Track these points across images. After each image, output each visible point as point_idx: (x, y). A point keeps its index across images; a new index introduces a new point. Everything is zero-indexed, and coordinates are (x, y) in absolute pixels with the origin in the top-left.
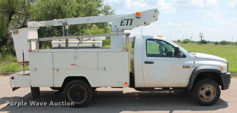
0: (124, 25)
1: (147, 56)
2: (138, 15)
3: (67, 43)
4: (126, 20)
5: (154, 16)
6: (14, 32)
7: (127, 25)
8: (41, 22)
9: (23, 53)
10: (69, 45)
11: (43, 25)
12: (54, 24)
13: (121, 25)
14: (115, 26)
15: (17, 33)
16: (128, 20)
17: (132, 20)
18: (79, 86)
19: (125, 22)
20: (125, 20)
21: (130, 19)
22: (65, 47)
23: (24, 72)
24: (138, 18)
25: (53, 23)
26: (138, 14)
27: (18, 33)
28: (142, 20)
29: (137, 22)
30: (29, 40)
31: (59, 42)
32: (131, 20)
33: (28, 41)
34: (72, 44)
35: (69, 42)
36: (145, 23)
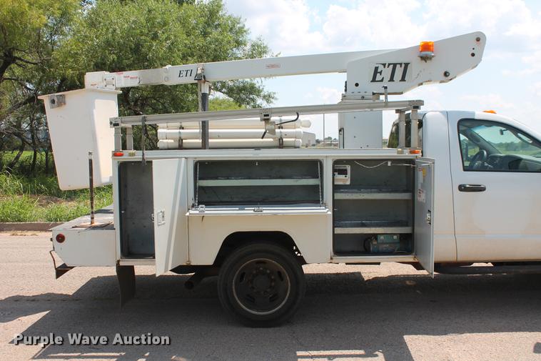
0: (382, 81)
1: (464, 170)
2: (426, 52)
3: (205, 135)
4: (389, 64)
5: (473, 55)
6: (53, 102)
7: (392, 79)
8: (125, 73)
9: (91, 162)
10: (210, 140)
11: (135, 83)
12: (167, 78)
13: (374, 80)
14: (357, 85)
15: (60, 103)
16: (395, 65)
17: (407, 65)
18: (264, 262)
19: (387, 72)
20: (384, 65)
21: (401, 64)
22: (200, 145)
23: (92, 218)
24: (425, 58)
25: (165, 75)
26: (426, 47)
27: (65, 104)
28: (436, 66)
29: (421, 71)
30: (114, 122)
31: (180, 133)
32: (403, 65)
33: (111, 123)
34: (219, 137)
35: (210, 131)
36: (446, 74)
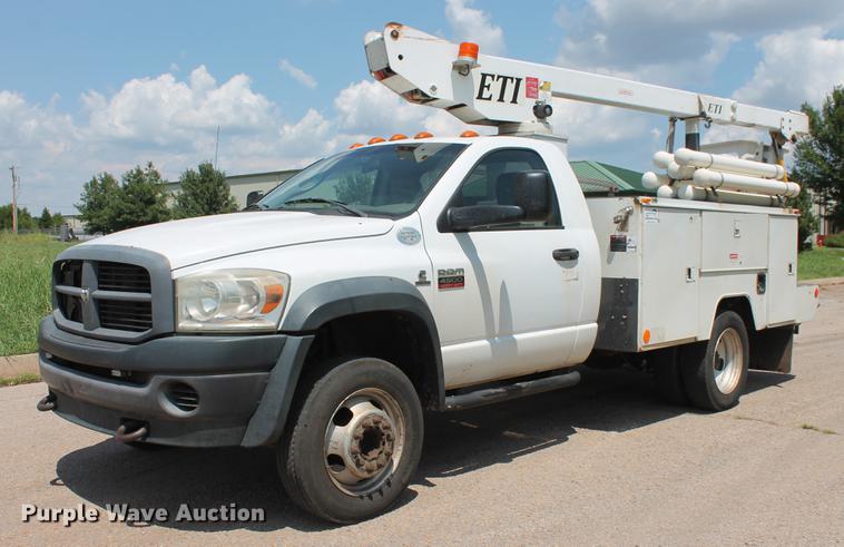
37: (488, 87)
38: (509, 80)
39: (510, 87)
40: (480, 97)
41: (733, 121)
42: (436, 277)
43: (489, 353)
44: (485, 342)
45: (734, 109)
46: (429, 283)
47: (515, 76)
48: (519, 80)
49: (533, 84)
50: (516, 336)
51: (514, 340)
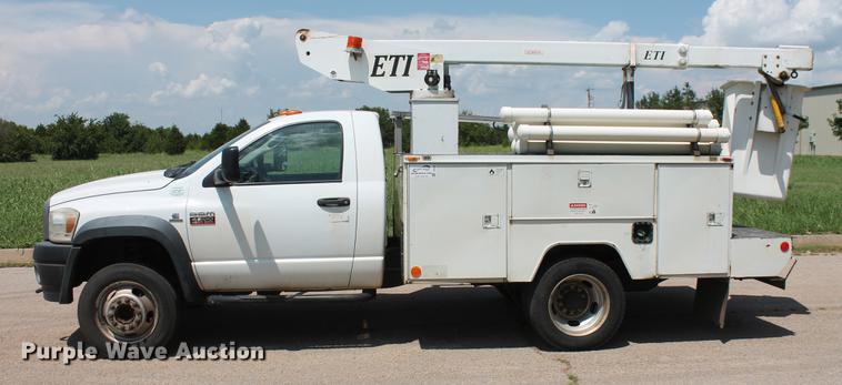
37: (381, 66)
38: (401, 58)
39: (402, 64)
40: (374, 74)
41: (683, 66)
42: (189, 217)
43: (247, 270)
44: (244, 262)
45: (683, 54)
46: (181, 221)
47: (407, 54)
48: (410, 57)
49: (425, 58)
50: (277, 261)
51: (275, 263)
